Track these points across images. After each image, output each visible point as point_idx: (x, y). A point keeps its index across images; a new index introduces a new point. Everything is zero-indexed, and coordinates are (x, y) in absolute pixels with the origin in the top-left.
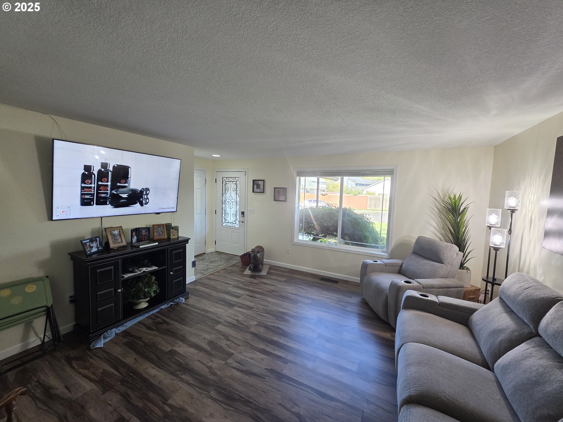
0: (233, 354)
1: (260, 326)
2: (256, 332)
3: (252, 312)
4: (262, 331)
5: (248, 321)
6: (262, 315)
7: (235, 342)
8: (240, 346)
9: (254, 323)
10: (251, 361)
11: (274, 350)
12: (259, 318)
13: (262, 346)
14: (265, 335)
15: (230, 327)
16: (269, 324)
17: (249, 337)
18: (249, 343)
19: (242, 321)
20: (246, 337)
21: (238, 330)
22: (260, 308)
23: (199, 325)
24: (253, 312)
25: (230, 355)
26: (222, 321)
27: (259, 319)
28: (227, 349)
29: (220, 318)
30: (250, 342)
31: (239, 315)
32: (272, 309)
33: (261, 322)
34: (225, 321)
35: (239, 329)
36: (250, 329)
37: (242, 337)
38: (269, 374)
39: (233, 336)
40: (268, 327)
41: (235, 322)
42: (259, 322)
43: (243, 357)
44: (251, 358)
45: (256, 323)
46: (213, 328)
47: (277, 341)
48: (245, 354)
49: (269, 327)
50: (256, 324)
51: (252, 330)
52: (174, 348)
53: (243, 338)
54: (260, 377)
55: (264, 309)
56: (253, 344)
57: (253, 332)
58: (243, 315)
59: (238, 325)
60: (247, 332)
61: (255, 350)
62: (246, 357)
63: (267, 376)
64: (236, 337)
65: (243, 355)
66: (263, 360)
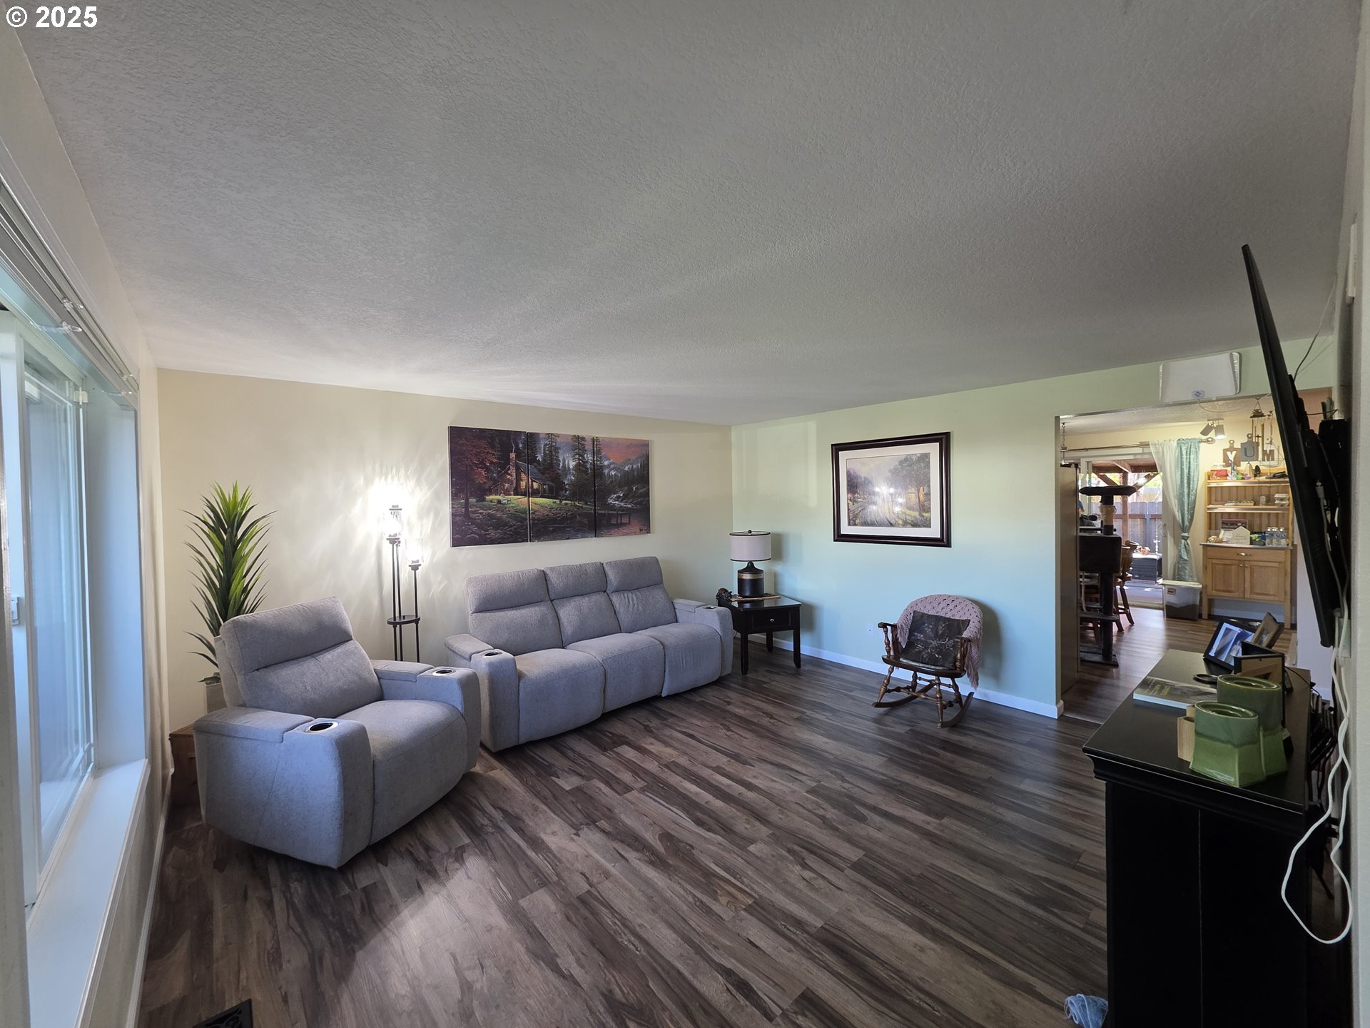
0: (807, 792)
1: (744, 838)
2: (757, 823)
3: (755, 887)
4: (742, 825)
5: (773, 856)
6: (727, 870)
7: (806, 811)
8: (796, 803)
9: (758, 847)
10: (774, 779)
11: (729, 786)
12: (739, 862)
13: (750, 795)
14: (738, 813)
15: (822, 849)
16: (720, 837)
17: (775, 816)
18: (777, 804)
19: (791, 862)
20: (781, 816)
21: (801, 836)
22: (724, 900)
23: (918, 872)
24: (752, 889)
25: (812, 791)
26: (848, 871)
27: (739, 859)
28: (821, 802)
29: (859, 884)
30: (773, 805)
31: (801, 885)
32: (685, 890)
33: (738, 846)
34: (842, 870)
35: (799, 838)
36: (771, 832)
37: (789, 818)
38: (750, 761)
39: (811, 823)
40: (724, 830)
41: (811, 860)
42: (744, 848)
43: (790, 785)
44: (775, 781)
45: (752, 848)
46: (869, 853)
47: (717, 798)
48: (785, 789)
49: (722, 832)
50: (753, 844)
51: (764, 831)
52: (938, 822)
53: (787, 816)
54: (765, 760)
55: (714, 896)
56: (767, 801)
57: (765, 825)
58: (786, 882)
59: (803, 850)
60: (779, 828)
61: (765, 792)
62: (783, 784)
63: (753, 759)
64: (805, 820)
65: (789, 787)
66: (754, 777)
